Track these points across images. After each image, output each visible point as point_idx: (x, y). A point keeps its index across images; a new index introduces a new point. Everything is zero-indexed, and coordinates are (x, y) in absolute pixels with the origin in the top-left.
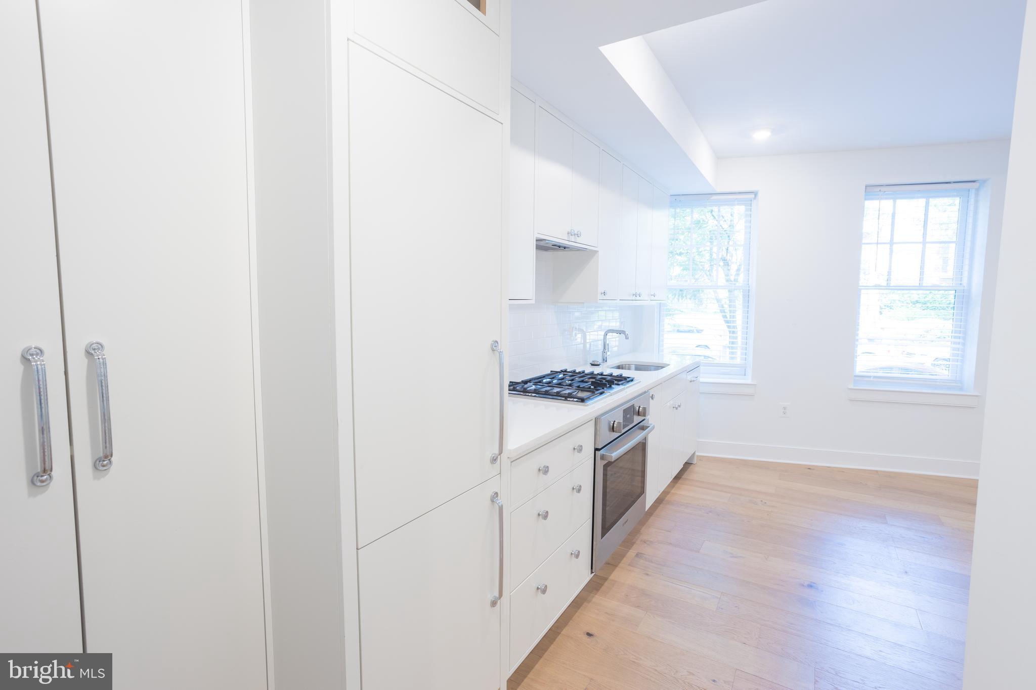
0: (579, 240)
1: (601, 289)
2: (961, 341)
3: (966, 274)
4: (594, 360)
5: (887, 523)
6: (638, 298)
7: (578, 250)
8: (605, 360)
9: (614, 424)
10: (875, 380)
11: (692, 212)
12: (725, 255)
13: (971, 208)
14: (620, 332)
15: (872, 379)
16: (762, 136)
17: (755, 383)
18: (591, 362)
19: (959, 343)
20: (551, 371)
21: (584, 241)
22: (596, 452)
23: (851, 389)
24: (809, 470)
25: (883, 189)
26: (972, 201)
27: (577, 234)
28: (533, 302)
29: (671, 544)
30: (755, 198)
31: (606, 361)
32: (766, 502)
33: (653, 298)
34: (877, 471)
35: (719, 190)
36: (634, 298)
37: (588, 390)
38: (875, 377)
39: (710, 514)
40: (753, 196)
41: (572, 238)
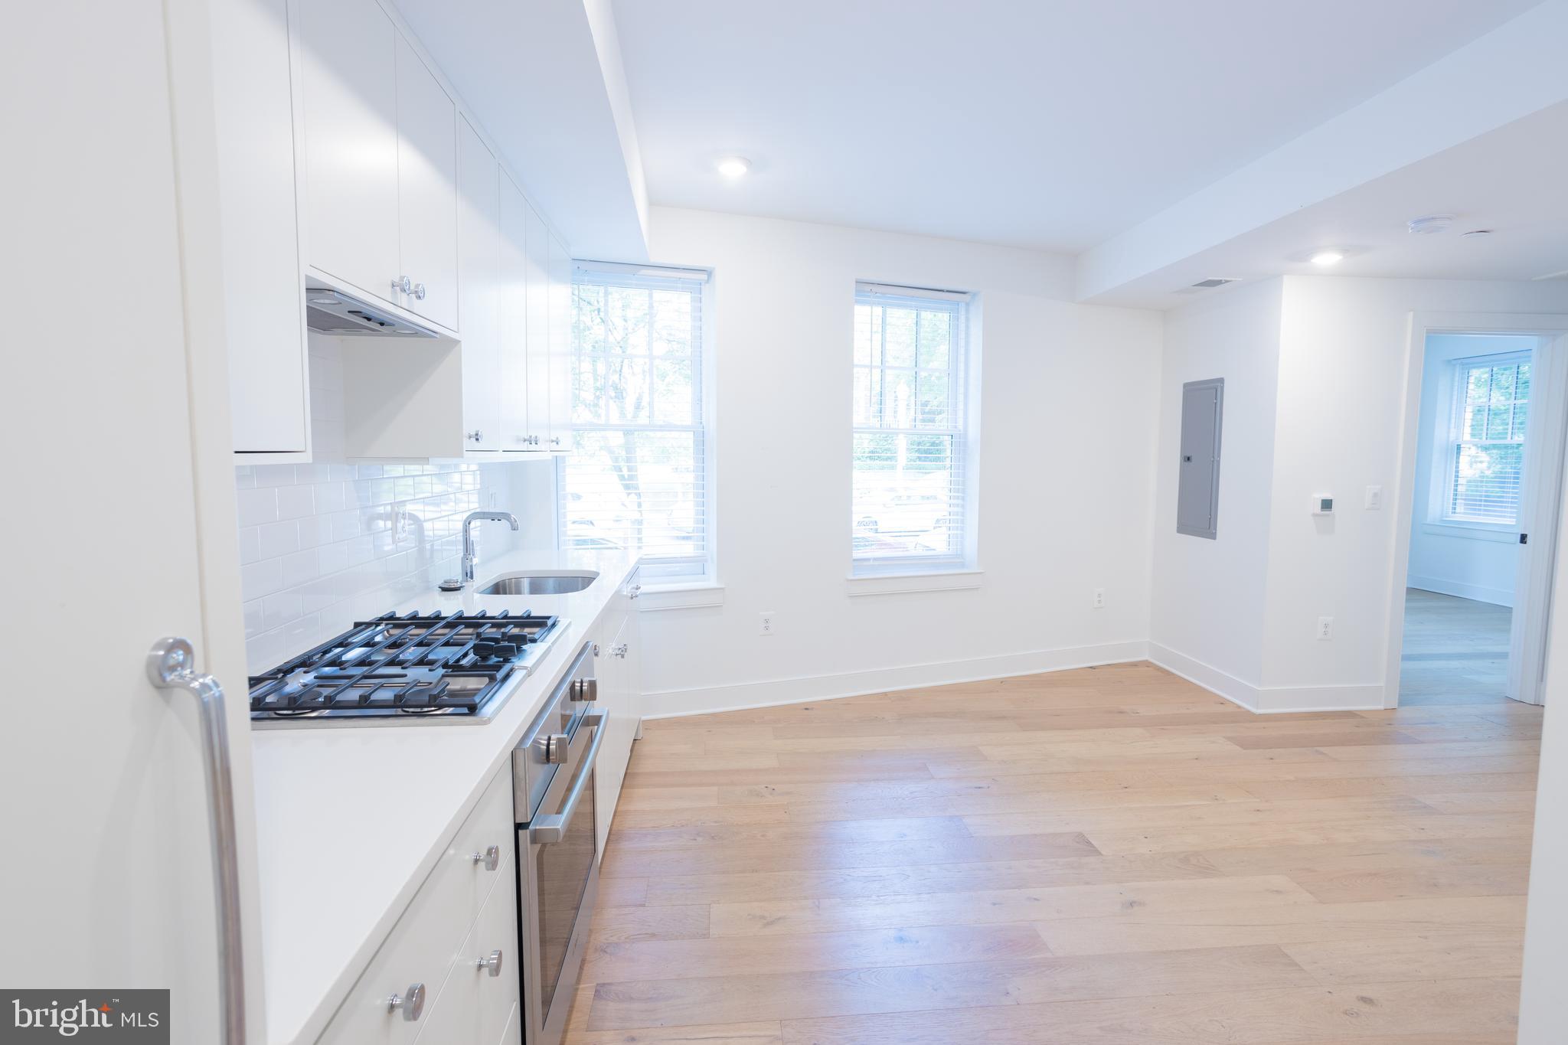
0: (418, 306)
1: (468, 428)
2: (960, 502)
3: (961, 414)
4: (448, 578)
5: (933, 778)
6: (533, 447)
7: (418, 333)
8: (469, 575)
9: (548, 745)
10: (876, 563)
11: (606, 293)
12: (617, 381)
13: (962, 327)
14: (494, 517)
15: (871, 562)
16: (732, 170)
17: (723, 586)
18: (440, 582)
19: (958, 505)
20: (357, 625)
21: (429, 312)
22: (520, 832)
23: (851, 580)
24: (807, 711)
25: (875, 288)
26: (963, 318)
27: (416, 292)
28: (307, 458)
29: (653, 935)
30: (708, 281)
31: (472, 577)
32: (774, 787)
33: (554, 446)
34: (885, 694)
35: (655, 259)
36: (525, 446)
37: (474, 670)
38: (875, 559)
39: (700, 839)
40: (704, 277)
41: (403, 299)
